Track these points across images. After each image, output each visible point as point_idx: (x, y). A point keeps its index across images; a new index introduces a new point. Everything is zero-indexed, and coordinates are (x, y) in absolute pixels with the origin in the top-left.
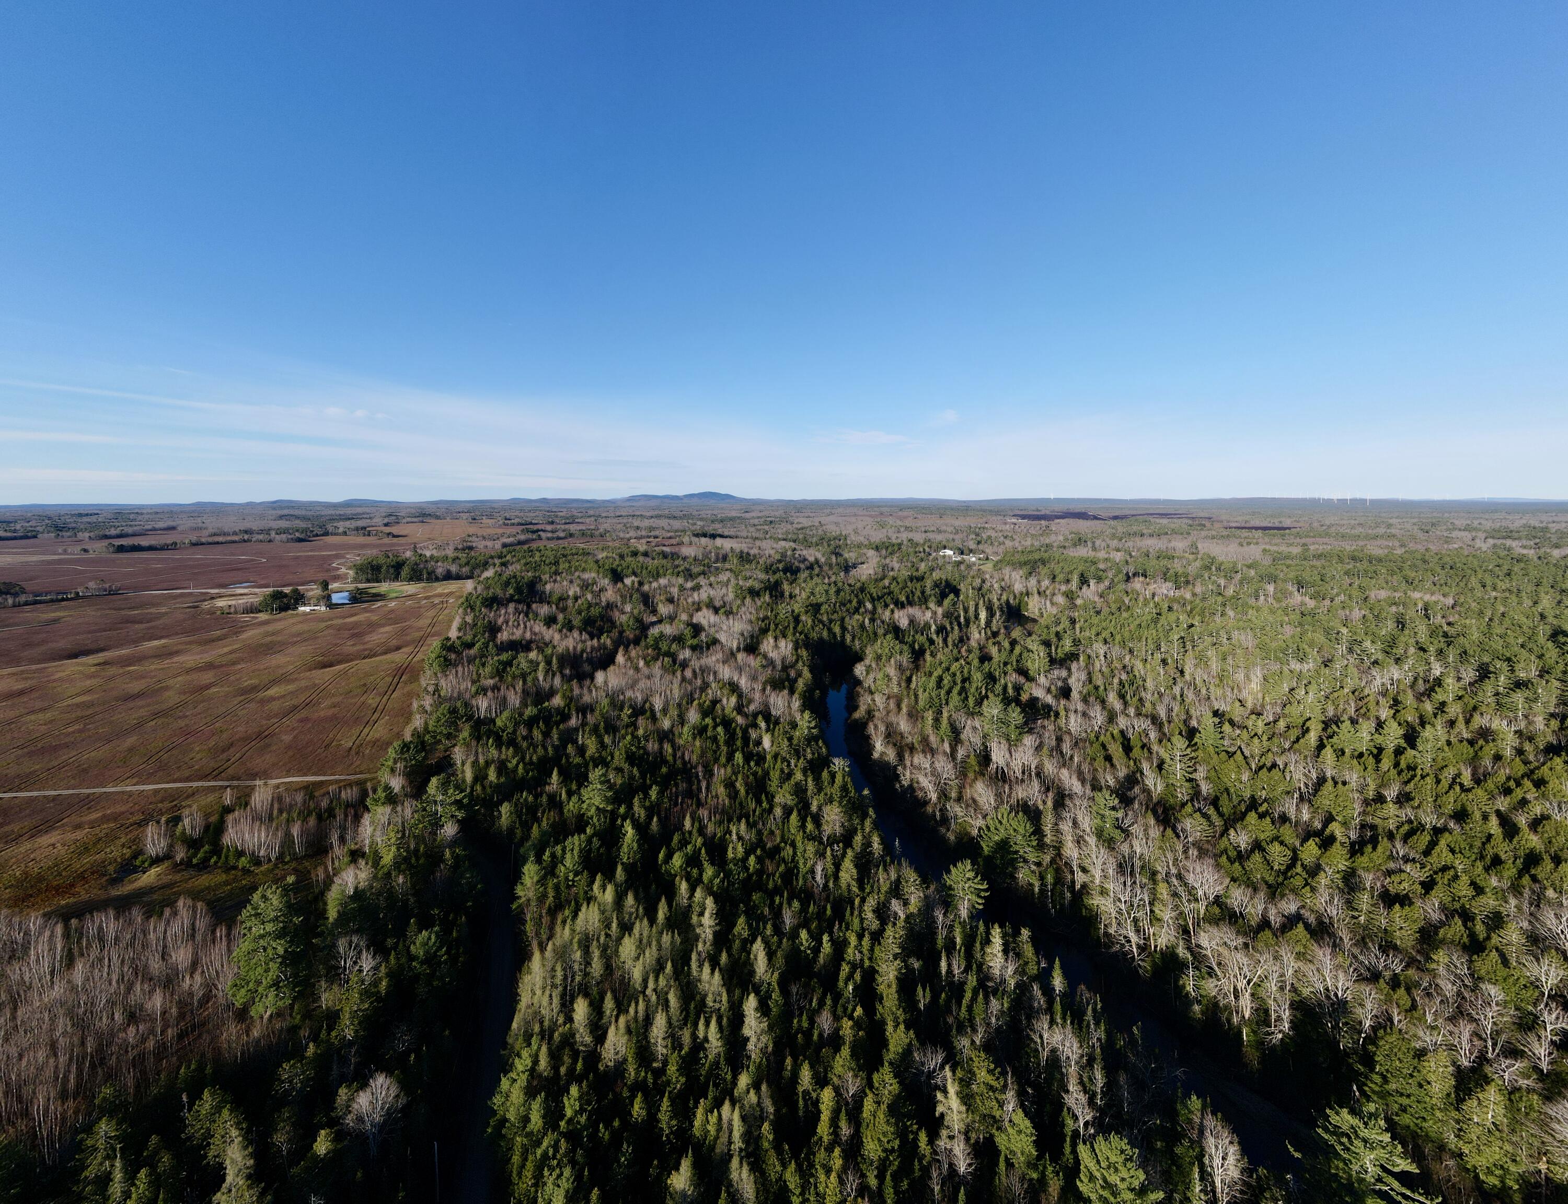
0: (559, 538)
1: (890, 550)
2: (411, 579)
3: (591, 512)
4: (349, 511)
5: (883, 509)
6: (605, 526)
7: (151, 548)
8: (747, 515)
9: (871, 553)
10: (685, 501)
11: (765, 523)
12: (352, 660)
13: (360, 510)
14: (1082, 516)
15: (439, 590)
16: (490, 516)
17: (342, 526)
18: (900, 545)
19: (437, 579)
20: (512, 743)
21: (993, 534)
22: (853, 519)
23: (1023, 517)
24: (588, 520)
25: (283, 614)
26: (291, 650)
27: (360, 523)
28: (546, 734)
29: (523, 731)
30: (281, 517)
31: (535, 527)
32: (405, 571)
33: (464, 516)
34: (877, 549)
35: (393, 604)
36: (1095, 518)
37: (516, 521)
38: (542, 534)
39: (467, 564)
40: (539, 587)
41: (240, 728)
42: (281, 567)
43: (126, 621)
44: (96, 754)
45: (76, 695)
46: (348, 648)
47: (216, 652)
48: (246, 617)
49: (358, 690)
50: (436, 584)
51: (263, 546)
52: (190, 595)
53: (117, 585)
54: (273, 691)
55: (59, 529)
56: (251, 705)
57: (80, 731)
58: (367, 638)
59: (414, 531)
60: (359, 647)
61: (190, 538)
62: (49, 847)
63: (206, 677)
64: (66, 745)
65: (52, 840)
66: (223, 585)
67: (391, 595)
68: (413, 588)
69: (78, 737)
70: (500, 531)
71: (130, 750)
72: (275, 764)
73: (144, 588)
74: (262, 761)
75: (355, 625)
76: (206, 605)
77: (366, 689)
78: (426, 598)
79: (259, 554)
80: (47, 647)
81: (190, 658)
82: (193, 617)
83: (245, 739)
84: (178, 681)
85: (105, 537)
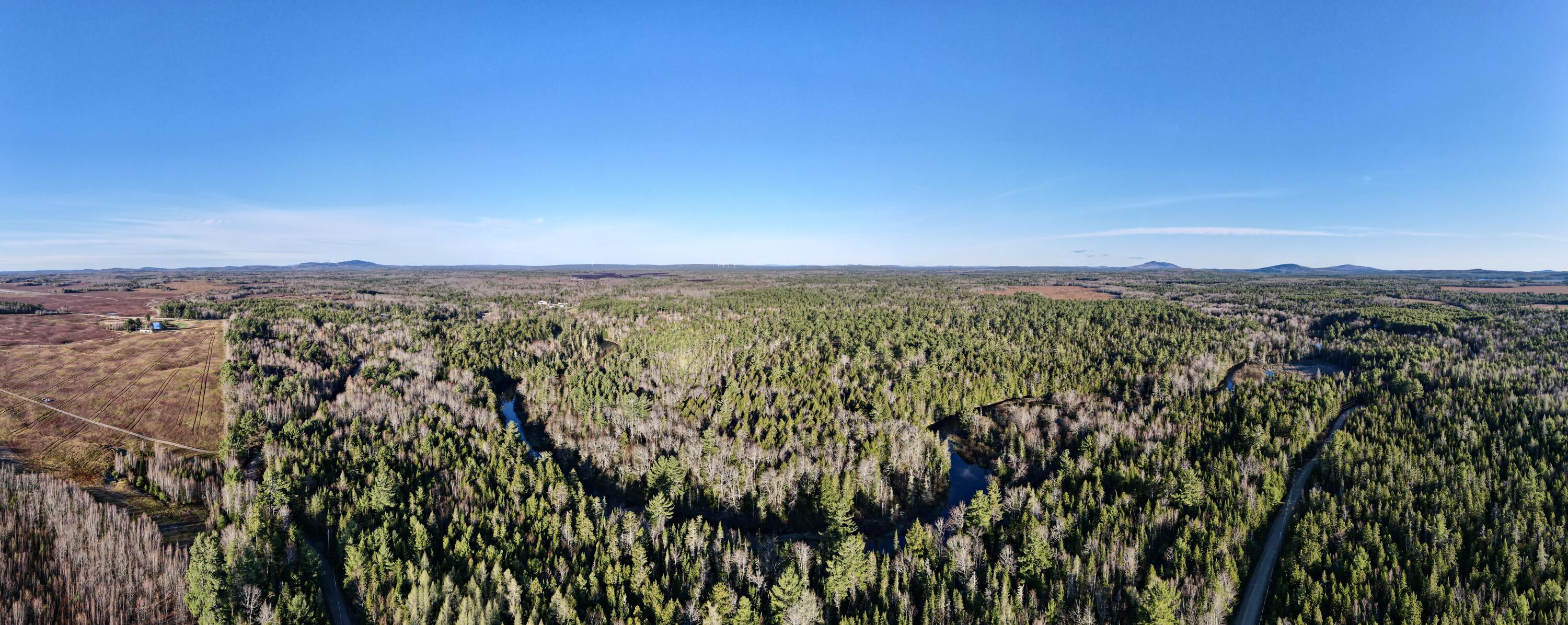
0: (264, 293)
1: (504, 302)
2: (189, 317)
3: (278, 275)
4: (145, 274)
5: (487, 273)
6: (292, 284)
8: (388, 277)
9: (492, 304)
10: (340, 267)
11: (403, 283)
12: (174, 367)
13: (149, 274)
14: (612, 275)
15: (206, 326)
16: (218, 278)
17: (145, 282)
18: (510, 298)
19: (203, 318)
21: (569, 289)
22: (468, 280)
23: (580, 277)
24: (278, 281)
25: (133, 333)
26: (143, 355)
27: (153, 281)
30: (117, 277)
31: (248, 286)
32: (186, 312)
33: (204, 277)
34: (495, 301)
35: (184, 333)
36: (621, 277)
37: (235, 281)
38: (255, 291)
39: (219, 309)
40: (268, 327)
41: (135, 401)
42: (125, 305)
43: (77, 328)
44: (82, 398)
45: (69, 363)
46: (171, 359)
47: (113, 351)
48: (119, 332)
49: (184, 389)
50: (203, 321)
51: (115, 293)
52: (93, 317)
53: (69, 309)
54: (143, 380)
55: (47, 281)
56: (135, 387)
57: (74, 383)
58: (178, 353)
59: (181, 287)
60: (175, 359)
61: (87, 288)
62: (78, 447)
63: (112, 365)
64: (71, 390)
65: (78, 443)
66: (104, 313)
67: (182, 327)
68: (191, 323)
69: (74, 386)
70: (228, 288)
71: (94, 400)
72: (156, 430)
73: (77, 312)
74: (150, 426)
75: (169, 344)
76: (101, 323)
77: (190, 389)
78: (201, 330)
79: (114, 297)
80: (55, 336)
81: (103, 352)
82: (98, 329)
83: (138, 408)
84: (102, 364)
85: (60, 286)
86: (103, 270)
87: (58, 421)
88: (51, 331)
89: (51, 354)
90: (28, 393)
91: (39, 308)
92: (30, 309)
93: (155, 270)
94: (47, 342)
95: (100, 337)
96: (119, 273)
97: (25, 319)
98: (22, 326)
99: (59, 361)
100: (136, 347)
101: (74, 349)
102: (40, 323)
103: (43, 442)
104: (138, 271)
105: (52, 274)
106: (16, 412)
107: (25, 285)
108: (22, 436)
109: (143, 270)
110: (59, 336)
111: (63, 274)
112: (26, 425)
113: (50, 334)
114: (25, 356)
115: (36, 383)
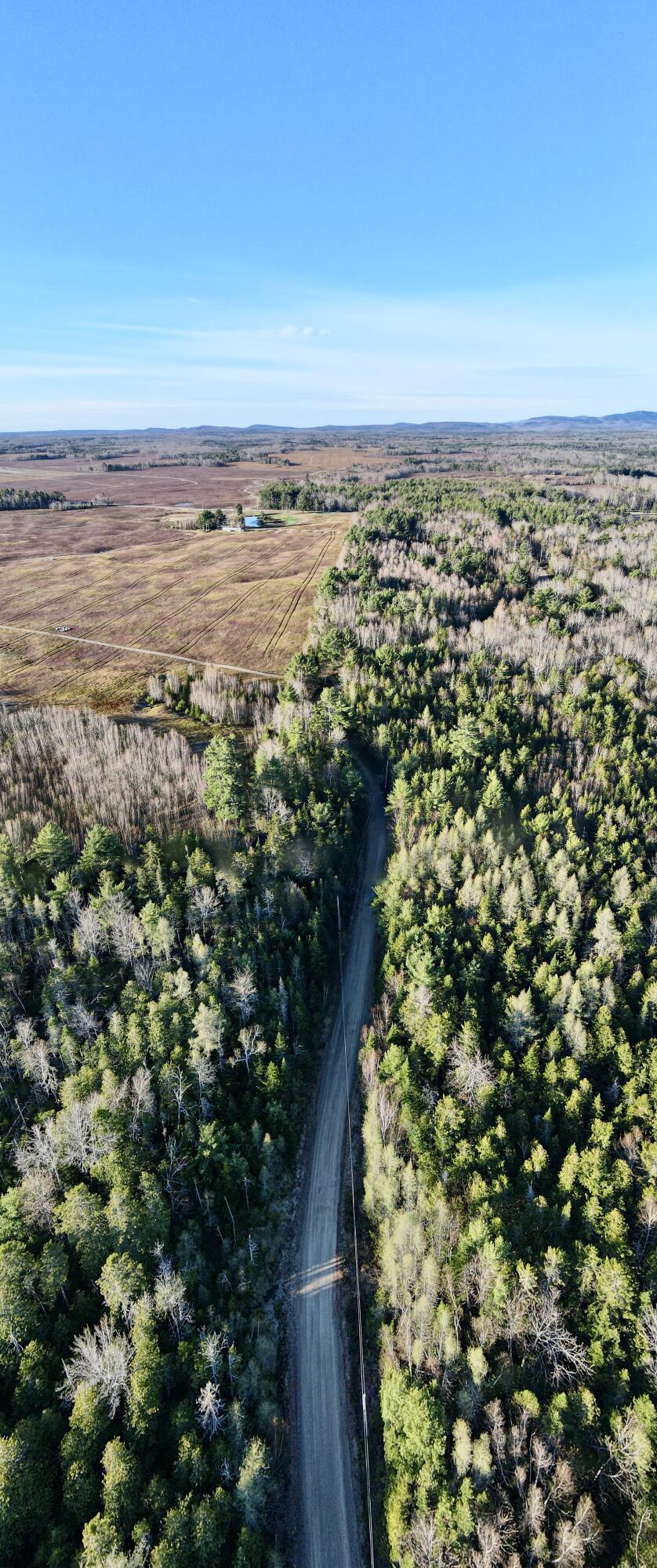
0: (442, 470)
2: (305, 509)
3: (481, 440)
4: (254, 437)
7: (127, 469)
10: (606, 424)
12: (261, 578)
13: (262, 436)
15: (328, 521)
16: (375, 444)
17: (250, 451)
19: (326, 510)
20: (389, 674)
24: (476, 449)
25: (213, 532)
26: (220, 563)
27: (263, 450)
28: (420, 673)
29: (399, 666)
30: (205, 443)
31: (419, 458)
32: (300, 499)
33: (351, 443)
35: (290, 531)
37: (400, 450)
38: (426, 466)
39: (353, 495)
40: (419, 524)
41: (194, 621)
42: (208, 490)
43: (122, 528)
44: (118, 623)
45: (102, 580)
46: (260, 568)
47: (173, 559)
48: (189, 532)
49: (268, 606)
50: (325, 515)
51: (195, 470)
52: (153, 510)
53: (111, 498)
54: (211, 596)
55: (76, 450)
56: (199, 605)
57: (108, 605)
58: (272, 560)
59: (306, 459)
60: (267, 568)
61: (149, 460)
62: (104, 678)
63: (170, 578)
64: (102, 614)
65: (105, 674)
66: (172, 504)
67: (291, 522)
68: (306, 517)
69: (108, 609)
70: (383, 461)
71: (135, 624)
72: (216, 653)
73: (127, 502)
74: (209, 649)
75: (263, 548)
76: (163, 520)
77: (274, 605)
78: (318, 528)
79: (194, 476)
80: (84, 542)
81: (159, 561)
82: (157, 529)
83: (196, 630)
84: (154, 578)
85: (101, 458)
86: (183, 430)
87: (80, 653)
88: (77, 535)
89: (75, 568)
90: (34, 623)
91: (58, 498)
92: (42, 501)
93: (273, 430)
94: (70, 551)
95: (158, 540)
96: (206, 434)
97: (30, 519)
98: (25, 530)
99: (87, 578)
100: (210, 553)
101: (113, 559)
102: (59, 523)
103: (54, 678)
104: (243, 432)
105: (87, 437)
106: (16, 649)
107: (32, 458)
108: (23, 676)
109: (253, 430)
110: (90, 541)
111: (108, 438)
112: (30, 662)
113: (75, 540)
114: (30, 574)
115: (48, 609)
